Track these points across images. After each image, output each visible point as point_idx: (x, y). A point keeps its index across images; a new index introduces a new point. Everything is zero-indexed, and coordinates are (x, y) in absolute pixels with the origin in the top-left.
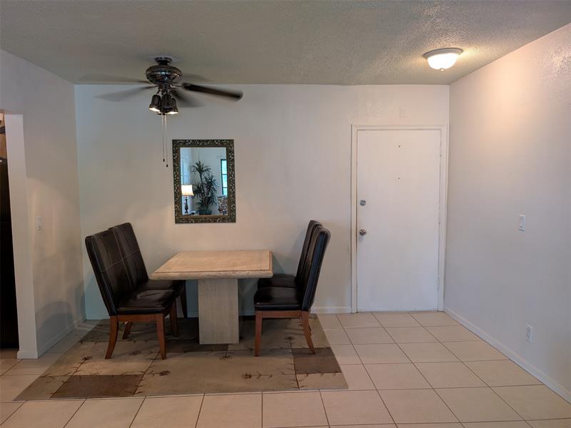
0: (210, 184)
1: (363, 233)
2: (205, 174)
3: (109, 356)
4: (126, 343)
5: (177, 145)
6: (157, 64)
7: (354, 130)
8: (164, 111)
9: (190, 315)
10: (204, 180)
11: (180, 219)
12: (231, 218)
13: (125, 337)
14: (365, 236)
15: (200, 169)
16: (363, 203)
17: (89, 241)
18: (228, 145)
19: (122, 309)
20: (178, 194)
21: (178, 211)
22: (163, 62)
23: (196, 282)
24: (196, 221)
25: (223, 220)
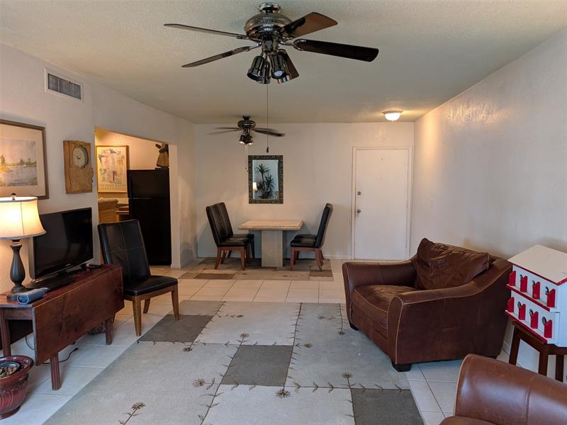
0: (269, 182)
1: (359, 212)
2: (266, 174)
3: (216, 268)
4: (223, 265)
5: (251, 158)
6: (243, 119)
7: (355, 149)
8: (246, 143)
9: (256, 256)
10: (265, 179)
11: (251, 201)
12: (281, 201)
13: (222, 263)
14: (360, 214)
15: (262, 170)
16: (359, 193)
17: (208, 209)
18: (280, 159)
19: (224, 244)
20: (251, 187)
21: (251, 197)
22: (246, 118)
23: (260, 231)
24: (261, 202)
25: (276, 202)
